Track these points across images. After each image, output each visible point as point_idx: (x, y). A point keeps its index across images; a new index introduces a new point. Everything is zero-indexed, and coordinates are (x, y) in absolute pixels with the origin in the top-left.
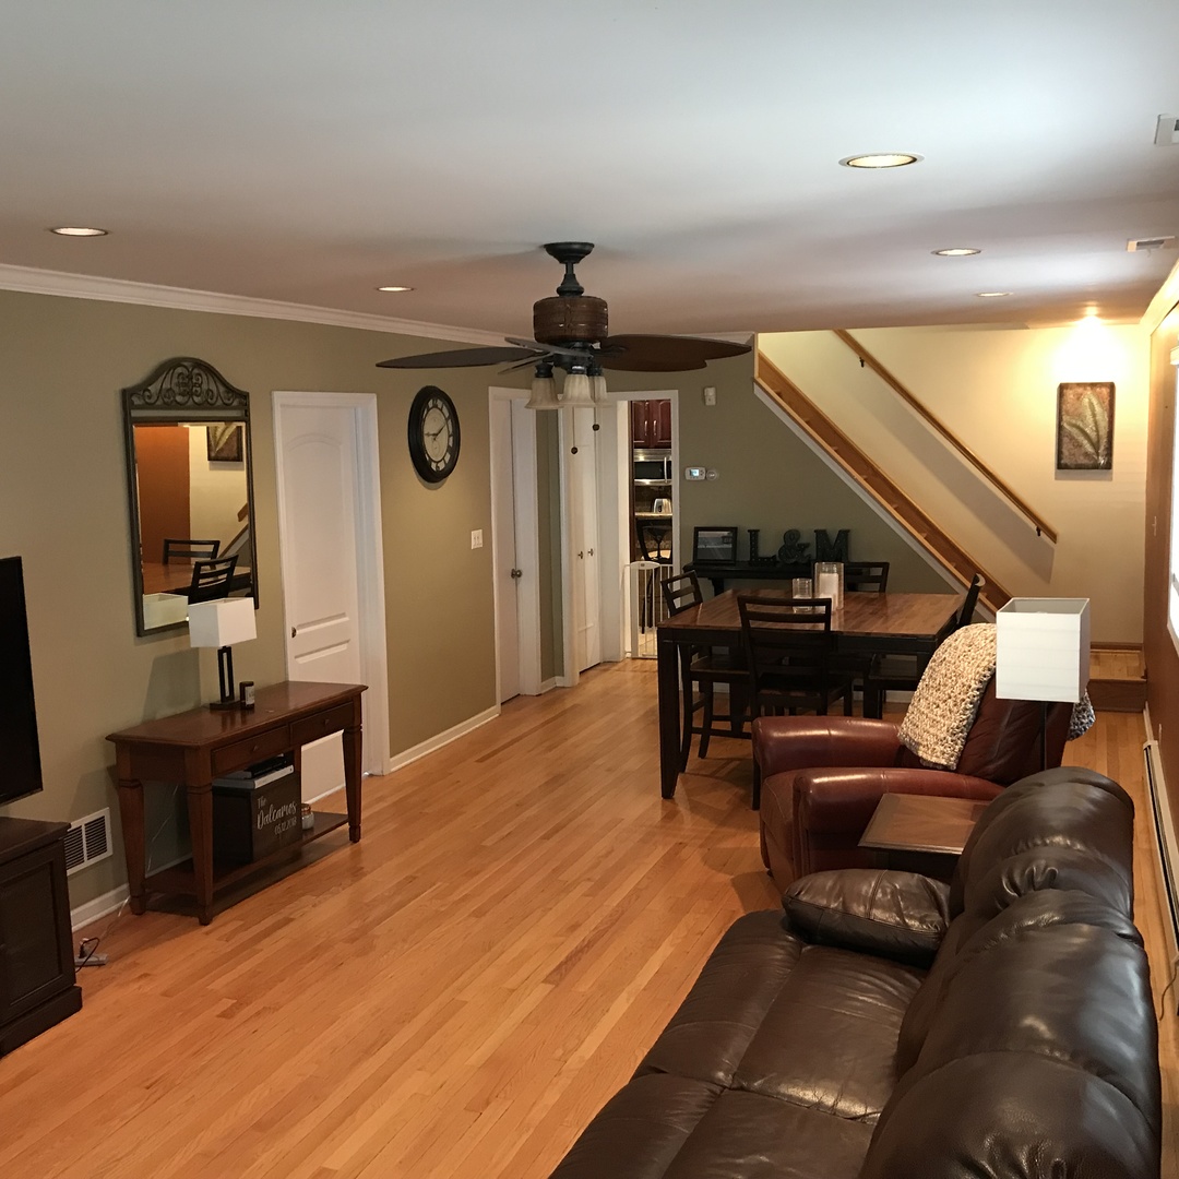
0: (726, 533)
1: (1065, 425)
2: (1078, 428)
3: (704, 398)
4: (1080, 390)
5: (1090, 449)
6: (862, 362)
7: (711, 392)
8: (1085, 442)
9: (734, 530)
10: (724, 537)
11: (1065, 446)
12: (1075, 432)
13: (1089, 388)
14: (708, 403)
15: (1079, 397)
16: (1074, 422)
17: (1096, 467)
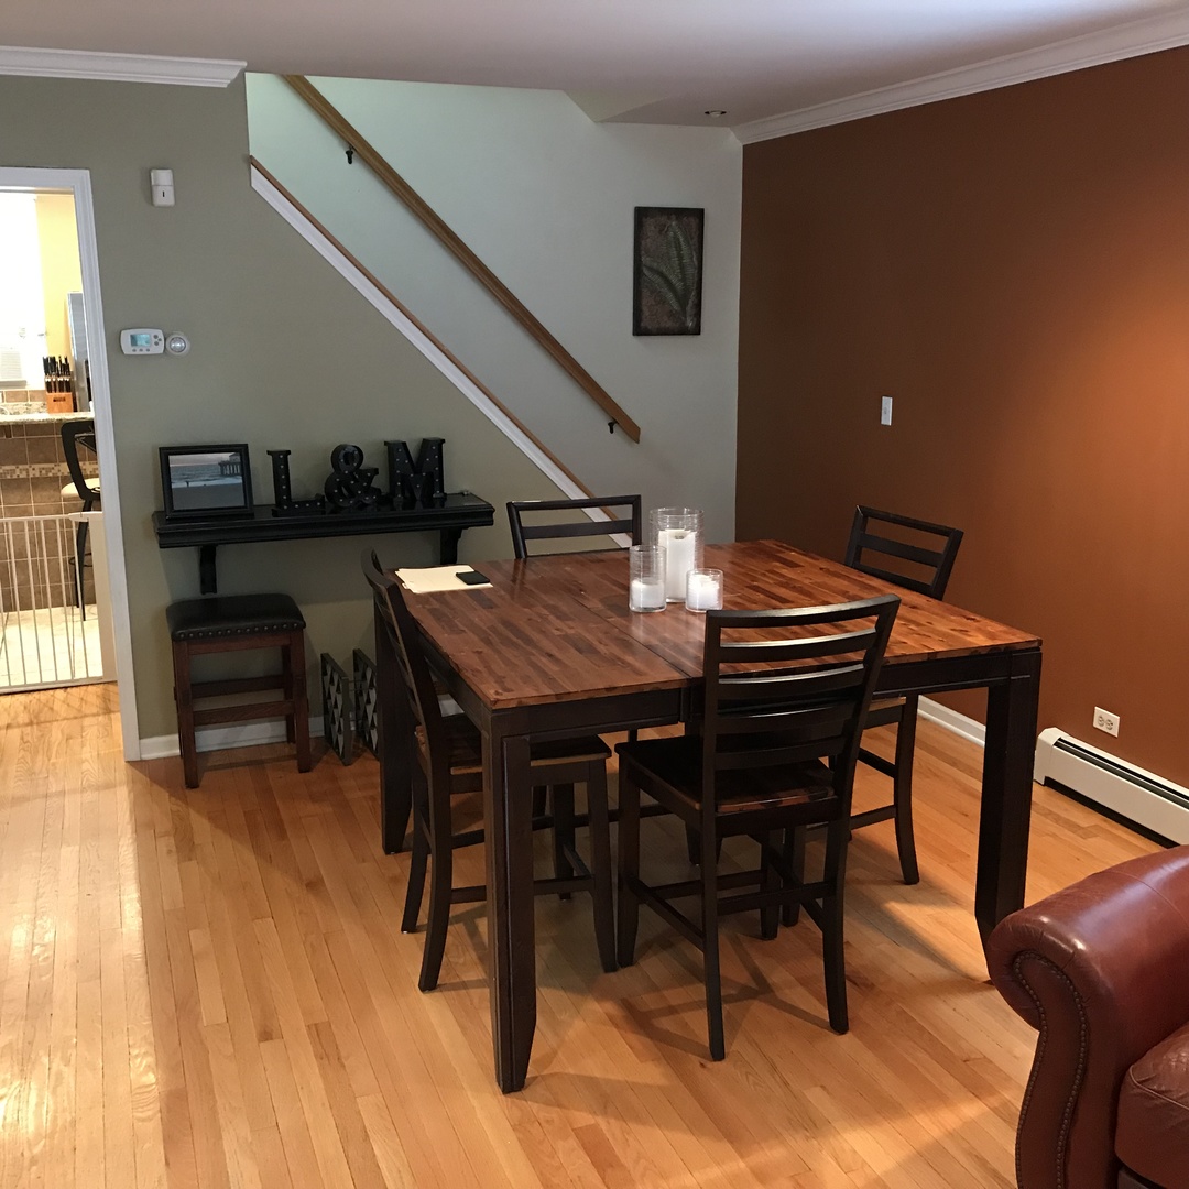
0: (226, 456)
1: (646, 271)
2: (661, 275)
3: (149, 191)
4: (663, 219)
5: (676, 307)
6: (349, 154)
7: (163, 179)
8: (670, 296)
9: (241, 450)
10: (223, 464)
11: (644, 302)
12: (657, 279)
13: (673, 217)
14: (159, 200)
15: (662, 230)
16: (655, 265)
17: (683, 332)
